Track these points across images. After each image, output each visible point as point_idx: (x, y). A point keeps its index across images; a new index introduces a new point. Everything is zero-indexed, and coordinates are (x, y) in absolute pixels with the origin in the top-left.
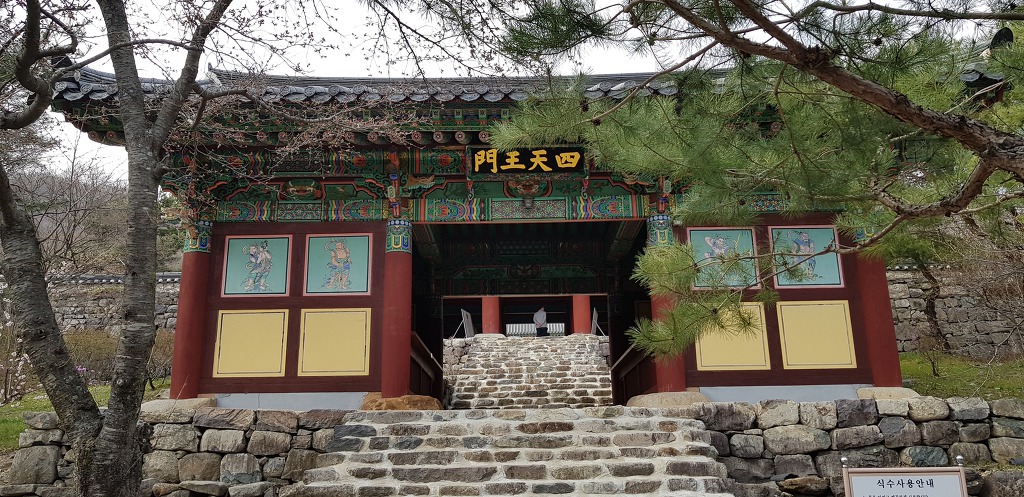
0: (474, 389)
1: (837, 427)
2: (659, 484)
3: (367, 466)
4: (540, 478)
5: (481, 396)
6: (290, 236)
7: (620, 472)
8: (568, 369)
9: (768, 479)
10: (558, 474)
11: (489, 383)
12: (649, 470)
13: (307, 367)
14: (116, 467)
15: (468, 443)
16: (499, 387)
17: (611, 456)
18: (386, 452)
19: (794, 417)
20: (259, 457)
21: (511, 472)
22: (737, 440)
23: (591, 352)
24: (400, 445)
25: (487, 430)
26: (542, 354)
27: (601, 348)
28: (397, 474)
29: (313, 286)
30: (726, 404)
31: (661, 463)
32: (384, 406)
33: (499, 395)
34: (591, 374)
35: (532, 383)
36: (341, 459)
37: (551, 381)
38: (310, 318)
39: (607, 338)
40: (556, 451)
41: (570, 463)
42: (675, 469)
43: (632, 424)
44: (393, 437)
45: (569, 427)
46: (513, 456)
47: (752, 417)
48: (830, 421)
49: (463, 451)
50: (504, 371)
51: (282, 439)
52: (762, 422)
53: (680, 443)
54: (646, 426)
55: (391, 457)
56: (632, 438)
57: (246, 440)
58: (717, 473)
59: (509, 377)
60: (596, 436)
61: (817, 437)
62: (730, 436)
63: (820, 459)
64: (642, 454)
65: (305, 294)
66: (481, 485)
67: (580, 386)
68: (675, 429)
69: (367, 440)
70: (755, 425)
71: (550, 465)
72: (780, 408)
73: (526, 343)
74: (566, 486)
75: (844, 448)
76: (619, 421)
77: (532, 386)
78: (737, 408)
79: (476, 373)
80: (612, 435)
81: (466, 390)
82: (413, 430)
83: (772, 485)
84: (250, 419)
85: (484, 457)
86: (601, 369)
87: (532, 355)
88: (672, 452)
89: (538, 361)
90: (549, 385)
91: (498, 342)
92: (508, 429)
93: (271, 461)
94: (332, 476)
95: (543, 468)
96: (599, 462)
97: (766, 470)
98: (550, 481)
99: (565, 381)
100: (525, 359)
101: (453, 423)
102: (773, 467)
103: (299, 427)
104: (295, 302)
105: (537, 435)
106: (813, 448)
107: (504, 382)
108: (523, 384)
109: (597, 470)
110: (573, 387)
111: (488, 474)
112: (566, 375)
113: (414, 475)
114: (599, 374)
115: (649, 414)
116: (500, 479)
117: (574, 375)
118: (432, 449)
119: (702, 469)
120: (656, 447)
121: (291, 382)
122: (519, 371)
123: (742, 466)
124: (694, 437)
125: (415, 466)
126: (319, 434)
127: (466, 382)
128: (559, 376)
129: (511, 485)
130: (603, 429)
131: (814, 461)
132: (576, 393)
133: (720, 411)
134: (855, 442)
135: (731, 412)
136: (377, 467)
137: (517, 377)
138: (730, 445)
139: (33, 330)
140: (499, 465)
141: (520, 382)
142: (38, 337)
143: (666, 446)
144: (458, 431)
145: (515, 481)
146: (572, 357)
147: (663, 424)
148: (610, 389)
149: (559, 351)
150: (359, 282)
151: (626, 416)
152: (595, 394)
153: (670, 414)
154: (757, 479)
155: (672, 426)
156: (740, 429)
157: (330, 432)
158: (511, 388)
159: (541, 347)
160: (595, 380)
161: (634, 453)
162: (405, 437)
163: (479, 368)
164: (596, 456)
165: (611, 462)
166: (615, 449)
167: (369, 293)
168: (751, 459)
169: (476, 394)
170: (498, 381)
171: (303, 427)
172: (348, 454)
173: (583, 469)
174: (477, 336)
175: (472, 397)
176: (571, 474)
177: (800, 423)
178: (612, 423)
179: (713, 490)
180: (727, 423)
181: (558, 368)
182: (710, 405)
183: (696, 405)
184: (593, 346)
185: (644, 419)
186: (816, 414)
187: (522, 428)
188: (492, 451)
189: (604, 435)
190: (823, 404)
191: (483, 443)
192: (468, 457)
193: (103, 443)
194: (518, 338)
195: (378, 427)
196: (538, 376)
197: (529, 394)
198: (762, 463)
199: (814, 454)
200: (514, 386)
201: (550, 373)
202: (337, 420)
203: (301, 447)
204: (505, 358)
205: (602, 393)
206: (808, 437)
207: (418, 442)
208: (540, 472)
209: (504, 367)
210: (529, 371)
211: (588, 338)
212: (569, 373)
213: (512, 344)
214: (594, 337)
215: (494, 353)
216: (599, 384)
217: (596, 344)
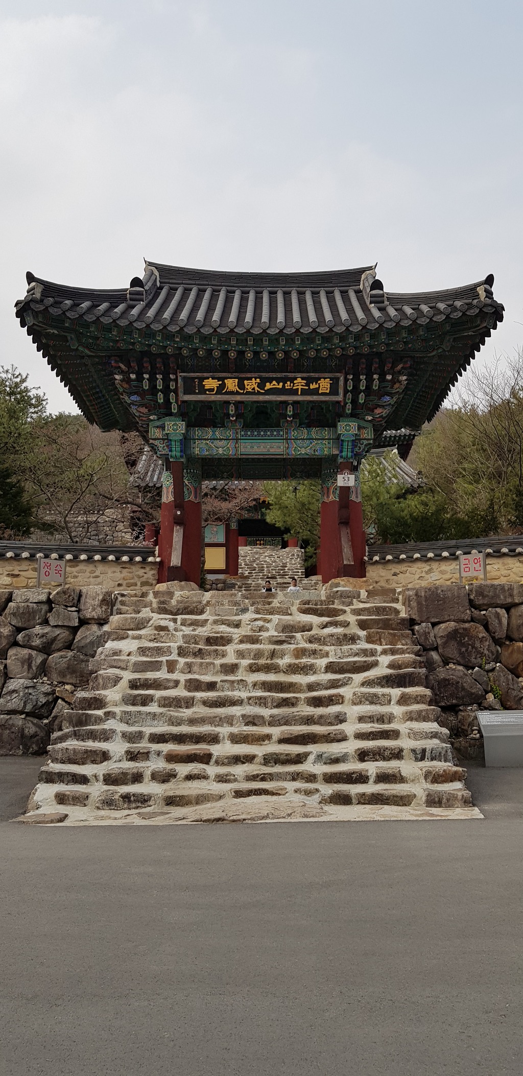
8: (286, 567)
11: (249, 573)
18: (243, 589)
23: (297, 558)
24: (246, 587)
26: (273, 559)
27: (302, 555)
34: (297, 569)
35: (269, 573)
37: (278, 572)
39: (304, 551)
50: (255, 568)
54: (310, 583)
59: (258, 570)
73: (264, 553)
77: (269, 574)
82: (248, 584)
87: (267, 559)
89: (271, 562)
90: (277, 574)
91: (249, 552)
100: (265, 561)
101: (258, 582)
103: (213, 583)
108: (265, 573)
110: (288, 575)
112: (285, 570)
115: (312, 580)
117: (288, 569)
120: (312, 588)
122: (263, 567)
126: (219, 585)
128: (282, 570)
141: (264, 573)
146: (288, 560)
147: (315, 583)
149: (281, 557)
150: (221, 539)
153: (317, 580)
157: (222, 585)
159: (272, 555)
160: (299, 572)
162: (247, 585)
167: (225, 542)
170: (253, 572)
181: (281, 566)
184: (298, 555)
185: (310, 582)
194: (259, 550)
196: (272, 570)
200: (261, 574)
201: (277, 568)
204: (254, 561)
207: (251, 587)
209: (255, 565)
210: (267, 567)
211: (296, 550)
212: (286, 568)
213: (257, 553)
214: (299, 549)
215: (248, 558)
216: (300, 574)
217: (300, 554)
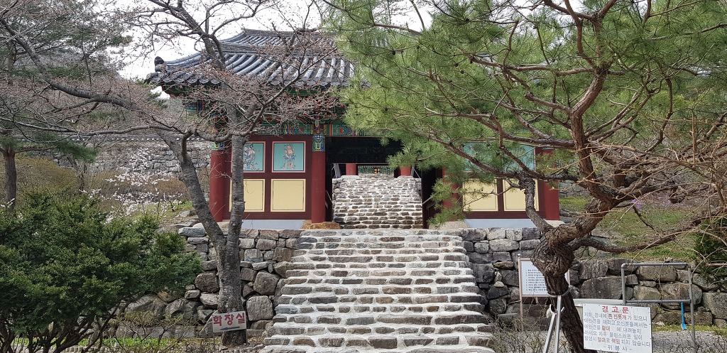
0: (345, 211)
1: (522, 240)
2: (440, 264)
3: (317, 256)
4: (391, 261)
5: (349, 215)
6: (264, 142)
7: (424, 259)
8: (398, 199)
9: (489, 262)
10: (399, 259)
11: (353, 208)
12: (437, 258)
13: (275, 207)
14: (233, 257)
15: (359, 246)
16: (359, 210)
17: (421, 252)
18: (324, 250)
19: (504, 235)
20: (262, 250)
21: (379, 259)
22: (477, 245)
23: (411, 189)
24: (329, 247)
25: (366, 240)
26: (383, 189)
27: (416, 185)
28: (330, 259)
29: (277, 167)
30: (473, 229)
31: (442, 255)
32: (314, 227)
33: (360, 215)
34: (411, 202)
35: (378, 207)
36: (305, 252)
37: (388, 207)
38: (276, 184)
39: (420, 179)
40: (397, 250)
41: (404, 255)
42: (448, 258)
43: (430, 238)
44: (325, 243)
45: (403, 239)
46: (379, 252)
47: (485, 235)
48: (519, 237)
49: (357, 249)
50: (361, 201)
51: (272, 243)
52: (489, 237)
53: (451, 247)
54: (437, 239)
55: (327, 252)
56: (430, 244)
57: (256, 243)
58: (465, 260)
59: (365, 204)
60: (415, 243)
61: (513, 244)
62: (474, 243)
63: (513, 254)
64: (434, 252)
65: (273, 172)
66: (367, 264)
67: (405, 210)
68: (449, 241)
69: (315, 244)
70: (486, 238)
71: (395, 256)
72: (498, 231)
73: (373, 182)
74: (402, 265)
75: (524, 249)
76: (425, 236)
77: (378, 209)
78: (478, 231)
79: (346, 201)
80: (422, 243)
81: (341, 211)
82: (334, 240)
83: (490, 265)
84: (257, 233)
85: (367, 252)
86: (417, 200)
87: (377, 190)
88: (447, 251)
89: (380, 194)
90: (387, 209)
91: (356, 181)
92: (376, 240)
93: (267, 252)
94: (303, 260)
95: (392, 257)
96: (415, 255)
97: (489, 258)
98: (395, 263)
99: (396, 206)
100: (373, 193)
101: (350, 237)
102: (492, 257)
103: (279, 237)
104: (268, 175)
105: (389, 242)
106: (510, 249)
107: (362, 207)
108: (373, 208)
109: (415, 258)
110: (400, 210)
111: (369, 259)
113: (337, 260)
114: (415, 203)
115: (438, 233)
116: (374, 261)
117: (401, 203)
118: (344, 249)
119: (459, 258)
120: (440, 249)
121: (267, 214)
122: (370, 200)
123: (479, 256)
124: (457, 244)
125: (337, 256)
126: (289, 240)
127: (341, 206)
128: (393, 203)
129: (379, 264)
130: (418, 240)
131: (511, 255)
132: (402, 214)
133: (470, 232)
134: (529, 247)
135: (475, 233)
136: (321, 256)
137: (369, 204)
138: (474, 247)
139: (199, 205)
140: (373, 256)
141: (371, 207)
142: (201, 207)
143: (445, 248)
144: (354, 240)
145: (381, 262)
146: (400, 192)
147: (444, 238)
148: (421, 212)
149: (392, 188)
150: (300, 166)
151: (429, 234)
152: (413, 214)
153: (448, 234)
154: (485, 262)
155: (448, 239)
156: (479, 240)
157: (294, 240)
158: (366, 210)
159: (382, 185)
161: (430, 251)
162: (331, 243)
163: (348, 199)
164: (414, 252)
165: (421, 255)
166: (423, 249)
167: (304, 172)
168: (483, 253)
169: (347, 214)
170: (359, 206)
171: (281, 237)
172: (308, 250)
173: (409, 258)
174: (343, 177)
175: (344, 215)
176: (404, 260)
177: (506, 238)
178: (422, 238)
179: (462, 267)
180: (473, 238)
181: (392, 199)
182: (466, 229)
183: (460, 230)
184: (412, 185)
185: (436, 236)
186: (513, 234)
187: (382, 239)
188: (370, 250)
189: (418, 243)
190: (517, 230)
191: (366, 246)
192: (359, 252)
193: (229, 248)
194: (368, 179)
195: (318, 238)
196: (381, 203)
197: (376, 214)
198: (488, 255)
199: (511, 252)
200: (368, 209)
201: (387, 202)
202: (297, 235)
203: (281, 246)
204: (361, 192)
205: (417, 214)
206: (509, 244)
207: (337, 245)
208: (391, 259)
209: (361, 198)
210: (375, 200)
211: (409, 180)
212: (398, 202)
213: (365, 183)
214: (413, 179)
215: (354, 189)
216: (415, 209)
217: (414, 184)
